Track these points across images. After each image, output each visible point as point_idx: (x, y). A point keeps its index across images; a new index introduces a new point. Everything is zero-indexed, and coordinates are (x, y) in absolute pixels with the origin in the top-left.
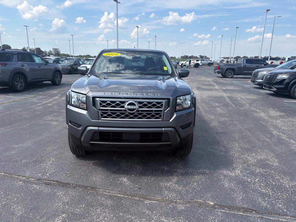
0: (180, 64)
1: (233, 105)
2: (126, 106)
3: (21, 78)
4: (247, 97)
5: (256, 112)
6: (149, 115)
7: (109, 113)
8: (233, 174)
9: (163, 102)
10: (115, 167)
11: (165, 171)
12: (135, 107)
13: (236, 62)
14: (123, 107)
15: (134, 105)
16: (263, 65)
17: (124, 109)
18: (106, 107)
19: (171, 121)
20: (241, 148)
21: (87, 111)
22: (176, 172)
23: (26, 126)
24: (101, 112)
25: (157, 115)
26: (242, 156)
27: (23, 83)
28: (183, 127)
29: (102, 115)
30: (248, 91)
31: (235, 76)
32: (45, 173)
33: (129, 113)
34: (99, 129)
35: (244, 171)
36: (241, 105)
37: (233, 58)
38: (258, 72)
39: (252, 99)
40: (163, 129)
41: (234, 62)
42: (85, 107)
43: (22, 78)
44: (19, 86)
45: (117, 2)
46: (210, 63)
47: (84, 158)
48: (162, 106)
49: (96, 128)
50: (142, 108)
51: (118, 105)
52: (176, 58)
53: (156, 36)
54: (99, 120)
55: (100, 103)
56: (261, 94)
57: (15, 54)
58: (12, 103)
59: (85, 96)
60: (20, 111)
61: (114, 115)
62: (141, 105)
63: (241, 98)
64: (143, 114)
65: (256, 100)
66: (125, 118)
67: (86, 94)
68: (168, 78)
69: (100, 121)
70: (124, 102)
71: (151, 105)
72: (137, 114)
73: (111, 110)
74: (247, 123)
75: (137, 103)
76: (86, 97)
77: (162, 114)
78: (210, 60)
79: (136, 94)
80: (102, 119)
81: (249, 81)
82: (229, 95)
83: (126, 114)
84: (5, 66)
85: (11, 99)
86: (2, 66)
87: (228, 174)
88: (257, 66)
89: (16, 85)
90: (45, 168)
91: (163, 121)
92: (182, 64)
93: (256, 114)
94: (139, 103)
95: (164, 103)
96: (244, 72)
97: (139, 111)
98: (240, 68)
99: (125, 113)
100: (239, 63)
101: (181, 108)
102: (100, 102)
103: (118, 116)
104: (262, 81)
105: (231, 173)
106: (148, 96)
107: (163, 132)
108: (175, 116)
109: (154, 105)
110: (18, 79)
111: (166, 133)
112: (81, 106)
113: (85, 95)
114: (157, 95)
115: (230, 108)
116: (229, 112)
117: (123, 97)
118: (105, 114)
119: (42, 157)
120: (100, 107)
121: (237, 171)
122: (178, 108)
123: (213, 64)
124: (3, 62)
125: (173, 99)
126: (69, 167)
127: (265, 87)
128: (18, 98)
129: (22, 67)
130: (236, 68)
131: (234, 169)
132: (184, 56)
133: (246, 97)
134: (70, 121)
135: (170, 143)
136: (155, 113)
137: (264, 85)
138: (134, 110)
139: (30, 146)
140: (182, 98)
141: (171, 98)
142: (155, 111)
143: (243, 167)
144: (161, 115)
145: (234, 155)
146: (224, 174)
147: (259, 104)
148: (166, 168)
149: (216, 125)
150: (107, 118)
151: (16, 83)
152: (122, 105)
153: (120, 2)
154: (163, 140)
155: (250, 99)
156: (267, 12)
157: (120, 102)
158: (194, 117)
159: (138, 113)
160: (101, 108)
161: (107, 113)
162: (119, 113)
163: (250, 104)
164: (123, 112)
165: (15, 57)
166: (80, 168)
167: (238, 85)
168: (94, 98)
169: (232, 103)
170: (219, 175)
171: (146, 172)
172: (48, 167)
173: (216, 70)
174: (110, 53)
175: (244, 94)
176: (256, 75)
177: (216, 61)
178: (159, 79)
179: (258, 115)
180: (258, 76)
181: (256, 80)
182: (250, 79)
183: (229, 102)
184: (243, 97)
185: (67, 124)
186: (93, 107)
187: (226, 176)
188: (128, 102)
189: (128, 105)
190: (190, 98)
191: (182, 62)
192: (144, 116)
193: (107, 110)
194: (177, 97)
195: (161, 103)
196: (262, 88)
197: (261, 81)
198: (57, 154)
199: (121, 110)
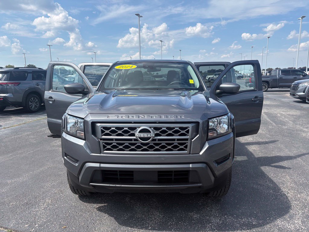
0: (207, 78)
1: (273, 123)
2: (137, 134)
3: (35, 98)
4: (288, 113)
5: (304, 132)
6: (170, 146)
7: (113, 144)
8: (293, 226)
9: (189, 127)
10: (126, 213)
11: (194, 220)
12: (149, 136)
13: (269, 74)
14: (133, 135)
15: (149, 132)
16: (302, 76)
17: (135, 137)
18: (110, 135)
19: (201, 153)
20: (295, 183)
21: (85, 141)
22: (209, 222)
23: (29, 154)
24: (103, 143)
25: (182, 145)
26: (299, 196)
27: (38, 104)
28: (219, 162)
29: (104, 147)
30: (289, 106)
31: (269, 89)
32: (34, 224)
33: (142, 144)
34: (101, 166)
35: (306, 221)
36: (283, 123)
37: (265, 70)
38: (299, 84)
39: (294, 115)
40: (191, 166)
41: (266, 74)
42: (82, 136)
43: (37, 98)
44: (33, 107)
45: (139, 16)
46: (240, 76)
47: (89, 198)
48: (188, 133)
49: (97, 165)
50: (160, 135)
51: (126, 132)
52: (203, 72)
53: (180, 50)
54: (101, 153)
55: (102, 130)
56: (304, 109)
57: (30, 73)
58: (22, 125)
59: (82, 121)
60: (28, 135)
61: (121, 147)
62: (158, 132)
63: (282, 115)
64: (161, 144)
65: (299, 117)
66: (136, 151)
67: (84, 117)
68: (196, 94)
69: (102, 155)
70: (134, 129)
71: (172, 132)
72: (152, 144)
73: (116, 140)
74: (295, 147)
75: (152, 128)
76: (84, 122)
77: (189, 144)
78: (240, 73)
79: (152, 117)
80: (105, 152)
81: (288, 94)
82: (266, 111)
83: (138, 144)
84: (18, 85)
85: (22, 121)
86: (15, 85)
87: (285, 227)
88: (295, 78)
89: (30, 105)
90: (36, 215)
91: (190, 154)
92: (209, 78)
93: (304, 135)
94: (156, 129)
95: (190, 129)
96: (280, 84)
97: (155, 140)
98: (275, 80)
99: (136, 144)
100: (273, 75)
101: (215, 135)
102: (102, 128)
103: (127, 147)
104: (304, 94)
105: (288, 225)
106: (167, 119)
107: (191, 169)
108: (207, 146)
109: (176, 132)
110: (32, 98)
111: (195, 170)
112: (78, 135)
113: (83, 119)
114: (180, 117)
115: (270, 127)
116: (269, 132)
117: (133, 121)
118: (108, 145)
119: (36, 198)
120: (102, 136)
121: (296, 222)
122: (211, 134)
123: (242, 77)
124: (16, 82)
125: (203, 123)
126: (67, 214)
127: (308, 101)
128: (30, 119)
129: (37, 86)
130: (270, 80)
131: (291, 217)
132: (211, 70)
133: (286, 113)
134: (66, 153)
135: (201, 185)
136: (179, 143)
137: (308, 99)
138: (148, 139)
139: (26, 181)
140: (216, 121)
141: (201, 121)
142: (178, 140)
143: (303, 213)
144: (187, 145)
145: (288, 194)
146: (278, 226)
147: (305, 121)
148: (195, 216)
149: (256, 149)
150: (112, 150)
151: (30, 103)
152: (132, 132)
153: (142, 16)
154: (190, 181)
155: (292, 115)
156: (302, 19)
157: (129, 128)
158: (233, 147)
159: (154, 144)
160: (104, 137)
161: (112, 143)
162: (128, 144)
163: (294, 121)
164: (133, 142)
165: (30, 75)
166: (81, 215)
167: (275, 100)
168: (94, 124)
169: (271, 120)
170: (271, 228)
171: (168, 222)
172: (40, 213)
173: (247, 83)
174: (123, 65)
175: (284, 110)
176: (296, 88)
177: (246, 74)
178: (184, 95)
179: (307, 135)
180: (298, 88)
181: (297, 94)
182: (289, 92)
183: (268, 119)
184: (284, 113)
185: (63, 157)
186: (93, 136)
187: (282, 229)
188: (139, 127)
189: (140, 132)
190: (227, 121)
191: (209, 76)
192: (163, 147)
193: (112, 140)
194: (208, 119)
195: (186, 128)
196: (305, 103)
197: (302, 93)
198: (56, 193)
199: (131, 140)
